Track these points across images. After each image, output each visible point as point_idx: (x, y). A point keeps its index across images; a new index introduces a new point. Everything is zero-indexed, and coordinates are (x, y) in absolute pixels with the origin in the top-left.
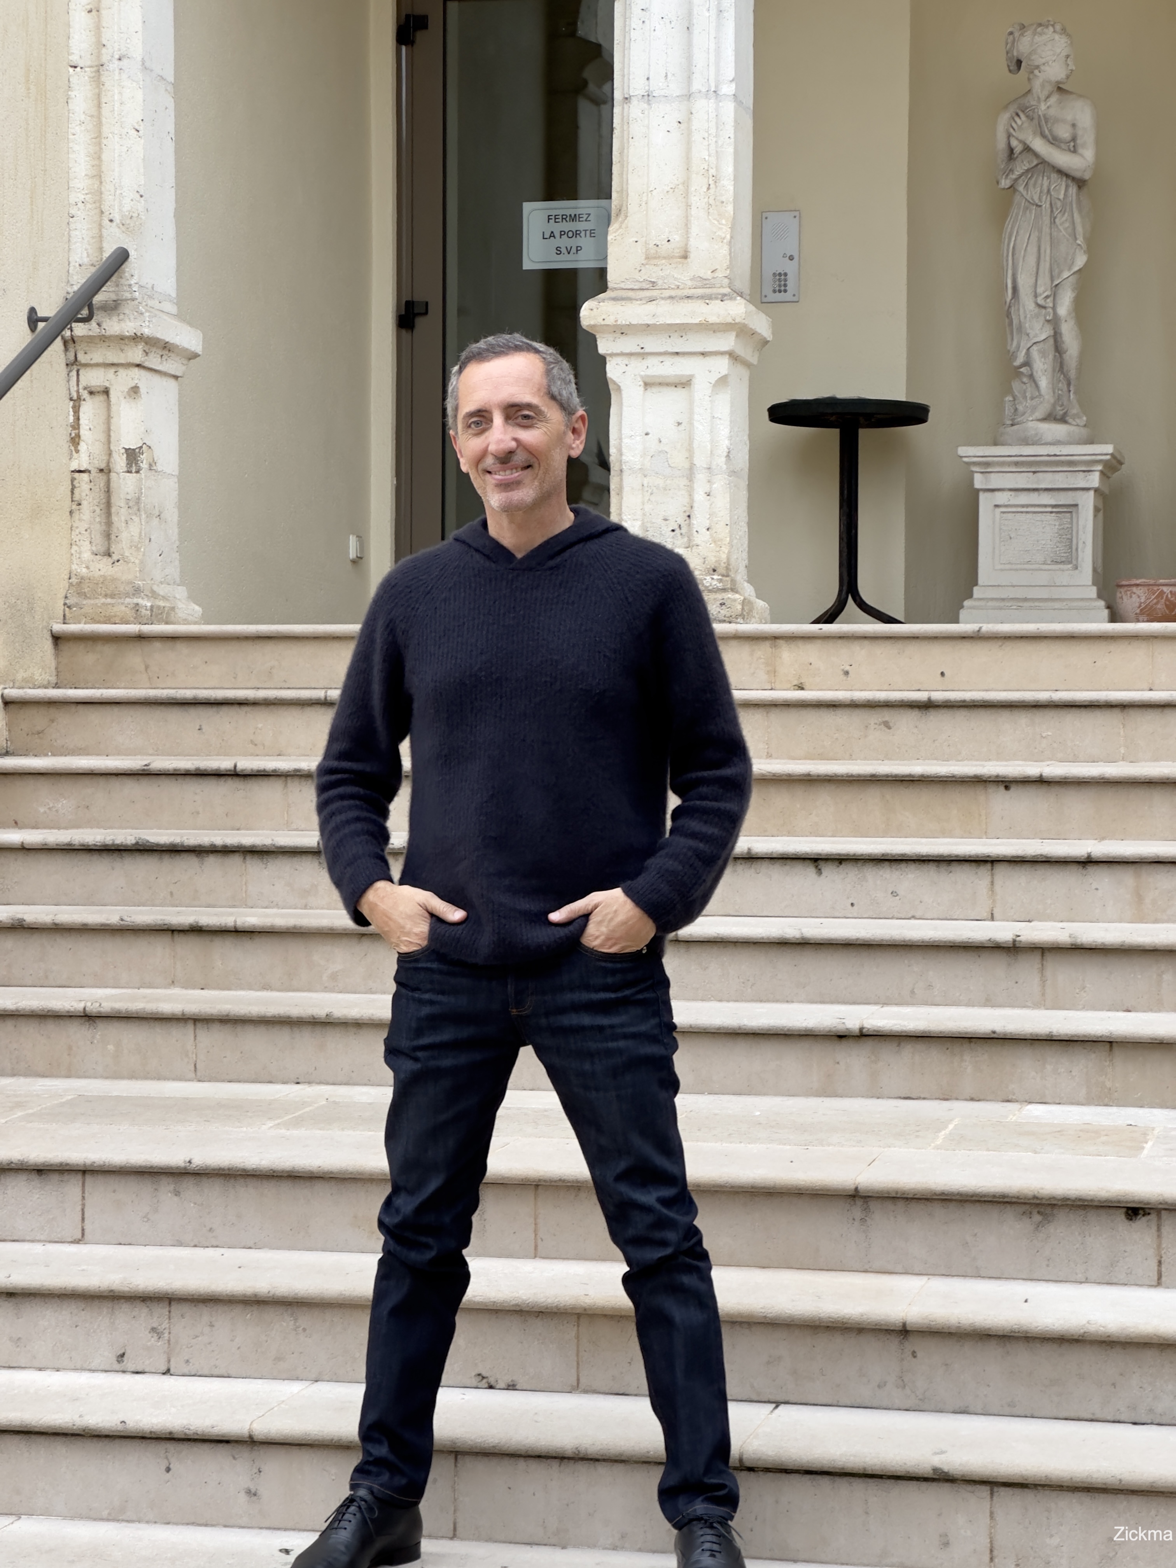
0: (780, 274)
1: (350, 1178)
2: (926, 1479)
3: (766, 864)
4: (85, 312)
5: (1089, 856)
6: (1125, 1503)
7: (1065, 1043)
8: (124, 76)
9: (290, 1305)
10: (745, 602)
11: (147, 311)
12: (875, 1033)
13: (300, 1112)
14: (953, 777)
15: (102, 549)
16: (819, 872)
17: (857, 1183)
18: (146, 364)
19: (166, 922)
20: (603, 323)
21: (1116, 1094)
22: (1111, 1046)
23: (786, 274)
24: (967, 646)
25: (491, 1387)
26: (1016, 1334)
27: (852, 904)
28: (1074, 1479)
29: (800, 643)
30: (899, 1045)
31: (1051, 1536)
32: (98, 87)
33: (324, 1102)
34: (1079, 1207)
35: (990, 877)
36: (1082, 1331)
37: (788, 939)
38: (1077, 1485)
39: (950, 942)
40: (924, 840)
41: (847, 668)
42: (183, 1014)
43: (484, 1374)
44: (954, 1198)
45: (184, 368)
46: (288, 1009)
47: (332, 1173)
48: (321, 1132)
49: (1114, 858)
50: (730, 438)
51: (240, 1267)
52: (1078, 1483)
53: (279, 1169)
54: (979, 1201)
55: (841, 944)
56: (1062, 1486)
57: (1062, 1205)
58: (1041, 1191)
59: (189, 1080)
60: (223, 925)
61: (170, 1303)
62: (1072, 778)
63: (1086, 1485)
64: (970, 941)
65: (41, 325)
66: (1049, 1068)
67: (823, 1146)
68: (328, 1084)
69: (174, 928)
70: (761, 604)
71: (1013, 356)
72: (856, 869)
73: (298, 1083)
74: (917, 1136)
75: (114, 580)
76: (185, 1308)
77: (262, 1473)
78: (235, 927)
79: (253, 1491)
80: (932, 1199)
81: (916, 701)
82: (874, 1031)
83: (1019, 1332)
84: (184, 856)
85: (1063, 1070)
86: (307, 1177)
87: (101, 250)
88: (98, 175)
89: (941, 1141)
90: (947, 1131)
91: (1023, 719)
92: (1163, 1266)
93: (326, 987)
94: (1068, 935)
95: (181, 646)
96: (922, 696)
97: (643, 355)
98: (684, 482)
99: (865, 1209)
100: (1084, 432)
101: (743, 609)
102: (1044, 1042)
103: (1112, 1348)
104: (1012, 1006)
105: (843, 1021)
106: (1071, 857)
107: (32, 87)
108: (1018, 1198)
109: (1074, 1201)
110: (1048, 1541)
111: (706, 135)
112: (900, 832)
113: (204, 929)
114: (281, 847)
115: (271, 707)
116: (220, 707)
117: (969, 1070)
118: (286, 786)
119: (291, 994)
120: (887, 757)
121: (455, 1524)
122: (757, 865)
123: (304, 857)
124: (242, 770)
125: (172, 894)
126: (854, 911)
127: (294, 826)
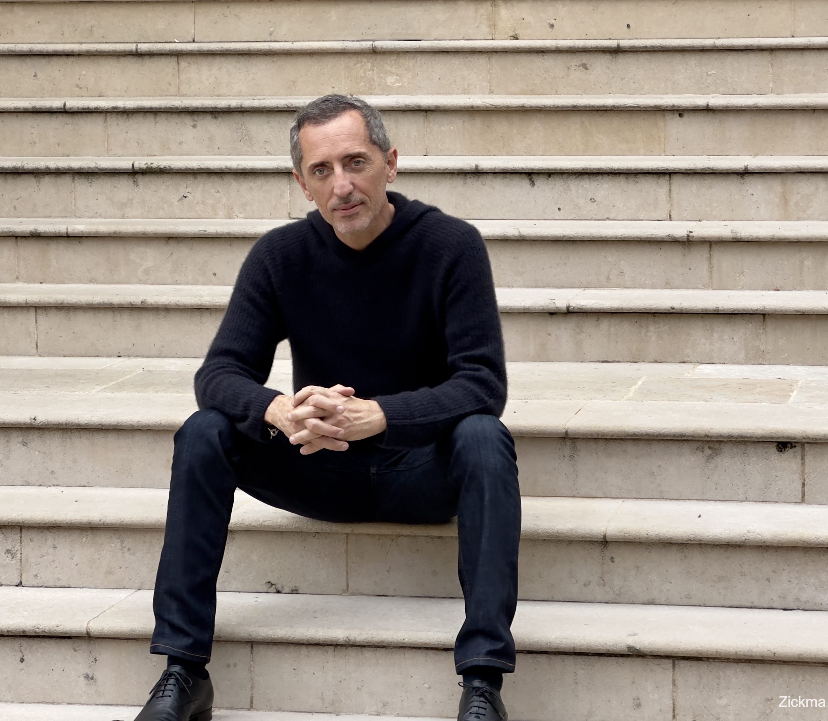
1: (163, 430)
2: (622, 655)
3: (490, 177)
5: (746, 168)
6: (778, 671)
7: (728, 316)
9: (117, 530)
12: (579, 311)
13: (122, 379)
14: (638, 107)
16: (533, 184)
17: (566, 427)
19: (11, 230)
21: (768, 355)
22: (764, 318)
24: (647, 3)
25: (278, 592)
26: (692, 542)
27: (559, 209)
28: (738, 653)
29: (515, 3)
30: (598, 320)
31: (721, 698)
33: (141, 371)
34: (741, 442)
35: (668, 186)
36: (743, 538)
37: (509, 237)
38: (740, 658)
39: (638, 237)
40: (615, 157)
41: (553, 22)
42: (26, 303)
43: (273, 582)
44: (642, 438)
46: (111, 297)
47: (148, 426)
48: (140, 394)
49: (766, 170)
51: (76, 501)
52: (741, 656)
53: (107, 423)
54: (662, 440)
55: (552, 240)
56: (729, 659)
57: (727, 442)
58: (711, 431)
59: (32, 356)
60: (57, 231)
61: (21, 530)
62: (732, 107)
63: (748, 658)
64: (654, 236)
66: (715, 335)
67: (538, 399)
68: (143, 357)
69: (18, 235)
72: (562, 181)
73: (119, 357)
74: (613, 391)
76: (33, 534)
77: (97, 662)
78: (67, 233)
79: (90, 676)
80: (626, 439)
81: (607, 48)
82: (578, 308)
83: (694, 540)
84: (24, 176)
85: (726, 337)
86: (129, 430)
89: (632, 394)
90: (637, 387)
91: (693, 60)
92: (806, 486)
93: (141, 280)
94: (730, 231)
96: (613, 43)
99: (573, 448)
102: (712, 315)
103: (767, 551)
104: (687, 288)
105: (554, 301)
106: (731, 169)
108: (693, 436)
109: (737, 438)
110: (718, 701)
112: (596, 151)
113: (42, 235)
114: (103, 169)
115: (92, 58)
116: (51, 58)
117: (654, 338)
118: (106, 120)
119: (113, 286)
120: (585, 92)
121: (252, 698)
122: (483, 179)
123: (121, 177)
124: (70, 108)
125: (15, 208)
126: (560, 214)
127: (113, 153)
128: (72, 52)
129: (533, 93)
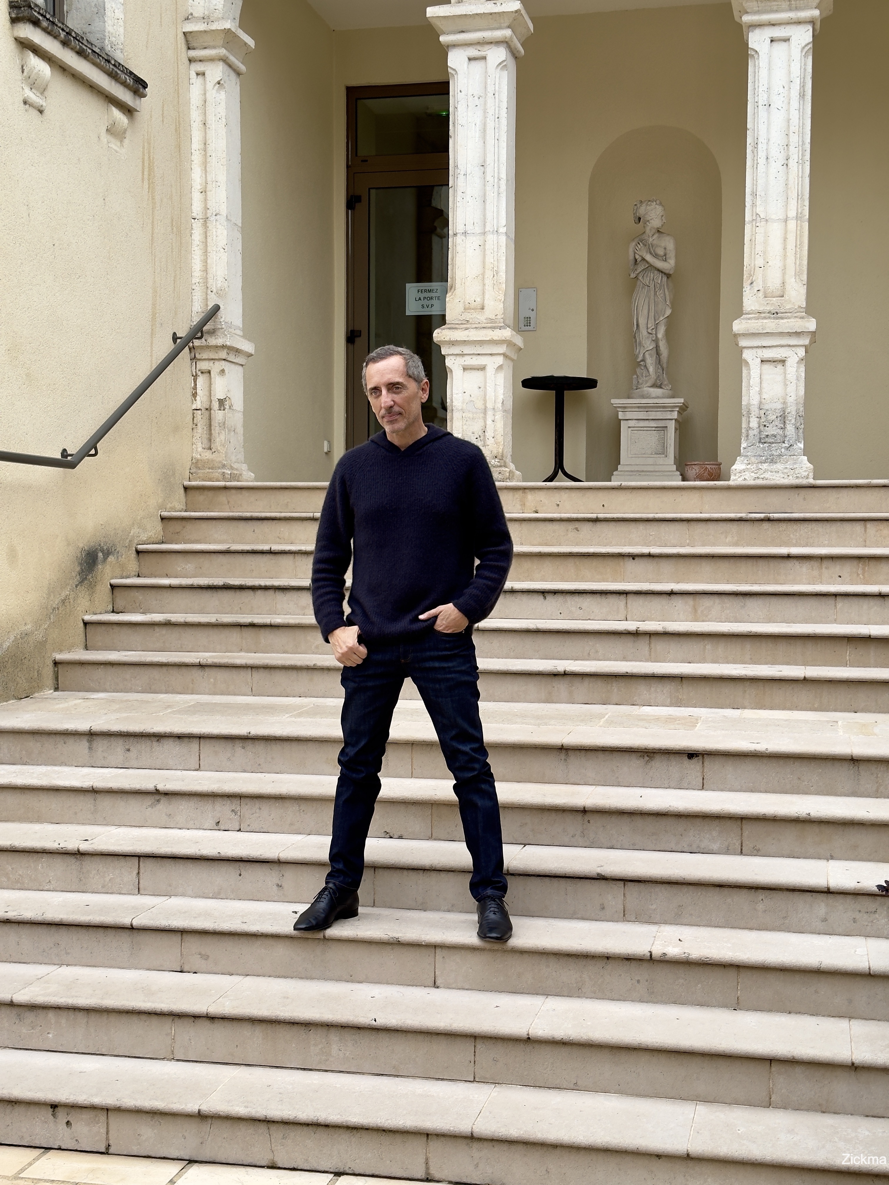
0: (527, 318)
2: (594, 879)
3: (520, 594)
4: (199, 335)
5: (672, 590)
6: (686, 889)
7: (660, 677)
8: (218, 223)
9: (297, 799)
10: (511, 472)
11: (229, 334)
14: (608, 553)
15: (207, 447)
16: (545, 598)
17: (562, 742)
18: (228, 359)
19: (238, 621)
20: (444, 340)
21: (684, 701)
22: (682, 679)
23: (530, 318)
24: (614, 492)
25: (391, 837)
26: (635, 812)
27: (560, 613)
29: (536, 491)
30: (582, 679)
31: (652, 902)
32: (206, 228)
33: (313, 706)
34: (666, 753)
35: (625, 600)
37: (530, 629)
39: (606, 630)
41: (558, 503)
42: (246, 665)
43: (388, 832)
44: (608, 749)
45: (246, 361)
46: (296, 662)
48: (312, 719)
49: (684, 592)
50: (504, 394)
51: (273, 782)
54: (620, 751)
55: (555, 632)
58: (648, 746)
59: (249, 696)
60: (266, 623)
61: (240, 798)
62: (664, 554)
63: (668, 881)
64: (617, 630)
65: (179, 341)
66: (652, 689)
67: (547, 725)
68: (314, 697)
69: (242, 625)
70: (518, 473)
71: (637, 357)
72: (562, 597)
73: (300, 697)
74: (591, 721)
75: (213, 461)
76: (248, 801)
77: (284, 877)
78: (271, 624)
79: (280, 885)
81: (591, 518)
82: (571, 672)
83: (637, 811)
84: (246, 590)
85: (659, 690)
87: (207, 305)
88: (206, 270)
89: (602, 723)
90: (605, 719)
91: (641, 526)
92: (704, 780)
93: (313, 652)
94: (662, 627)
95: (244, 492)
96: (594, 516)
97: (463, 355)
98: (482, 415)
99: (566, 754)
100: (670, 392)
101: (509, 475)
102: (651, 677)
104: (636, 661)
105: (556, 667)
106: (663, 591)
107: (174, 228)
108: (638, 749)
109: (664, 750)
110: (650, 906)
111: (492, 252)
112: (583, 579)
113: (256, 624)
114: (292, 586)
115: (288, 521)
116: (263, 521)
117: (615, 690)
118: (294, 558)
119: (297, 655)
120: (577, 544)
121: (374, 900)
122: (515, 595)
123: (303, 591)
124: (274, 550)
125: (240, 608)
126: (561, 616)
127: (299, 577)
128: (276, 517)
129: (546, 545)
